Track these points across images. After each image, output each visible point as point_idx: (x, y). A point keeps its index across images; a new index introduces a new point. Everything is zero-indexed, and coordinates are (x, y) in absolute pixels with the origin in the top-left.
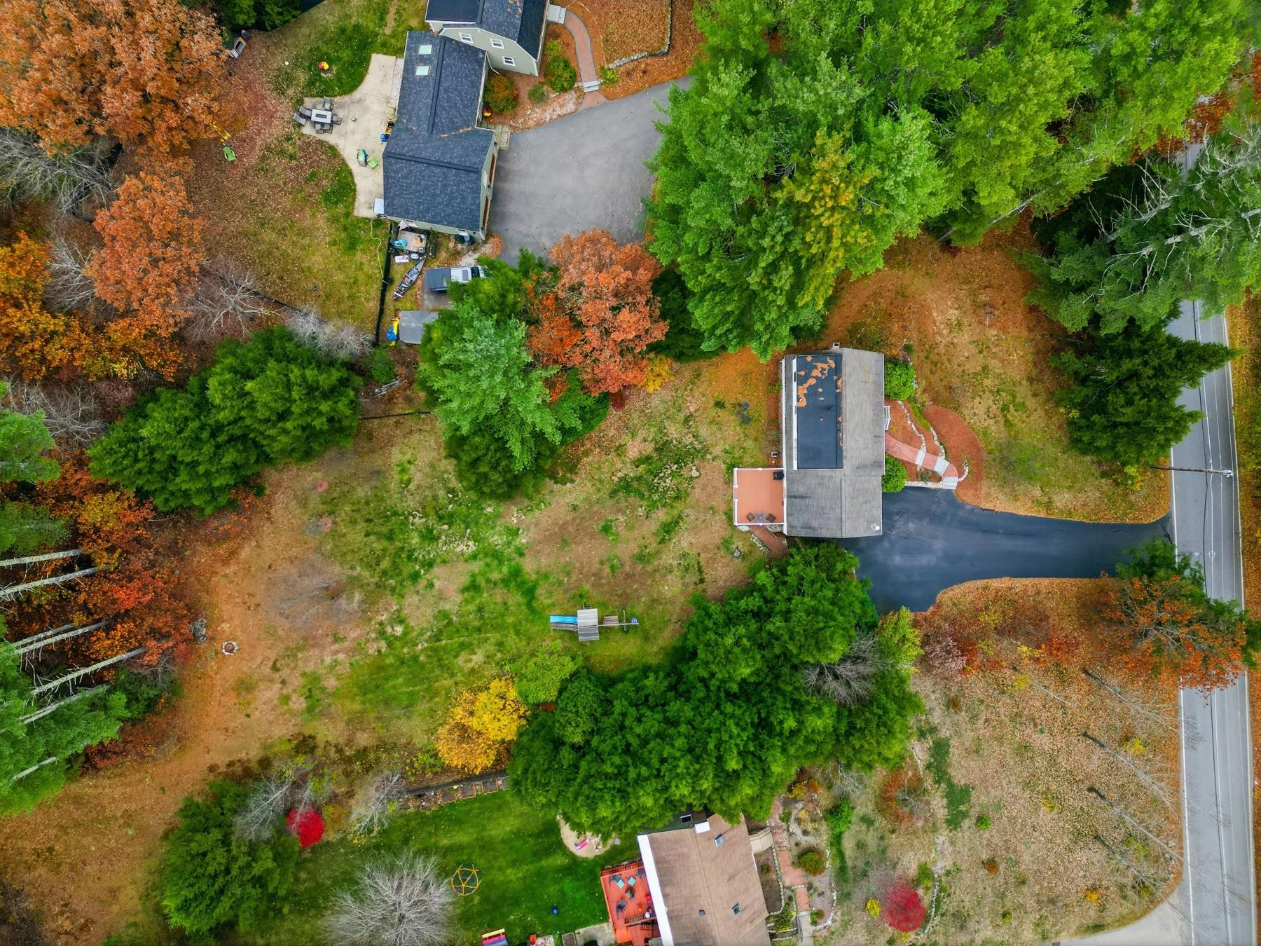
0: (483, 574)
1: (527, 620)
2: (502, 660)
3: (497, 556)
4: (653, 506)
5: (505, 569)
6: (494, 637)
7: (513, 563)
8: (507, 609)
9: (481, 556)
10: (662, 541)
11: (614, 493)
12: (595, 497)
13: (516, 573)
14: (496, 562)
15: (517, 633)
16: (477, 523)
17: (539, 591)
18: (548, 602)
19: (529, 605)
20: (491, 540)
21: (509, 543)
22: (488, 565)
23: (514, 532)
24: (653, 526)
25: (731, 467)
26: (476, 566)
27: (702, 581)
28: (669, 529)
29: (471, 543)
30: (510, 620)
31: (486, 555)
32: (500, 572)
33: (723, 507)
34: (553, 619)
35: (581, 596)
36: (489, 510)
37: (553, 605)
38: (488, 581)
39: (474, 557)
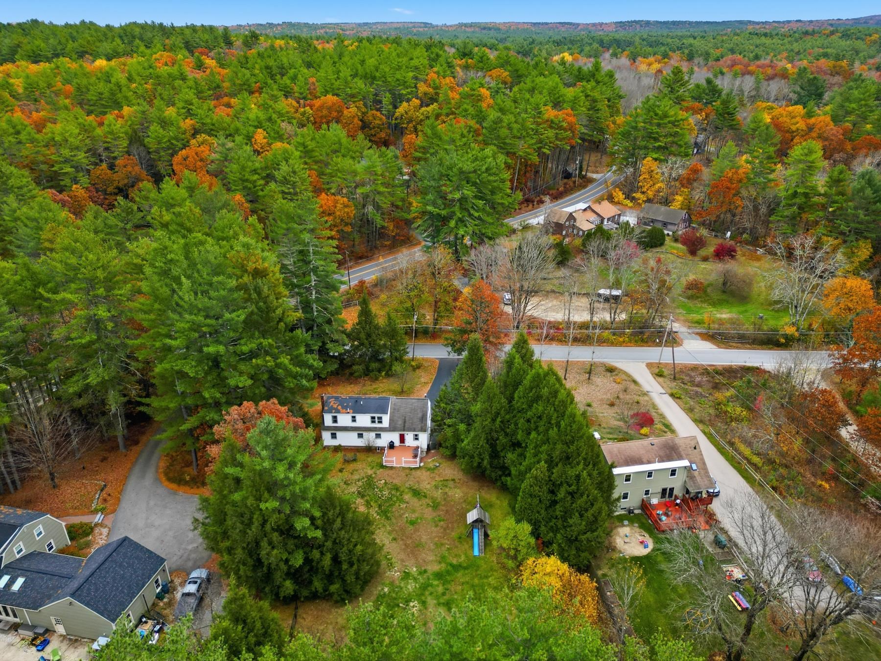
0: (437, 598)
1: (476, 571)
2: (509, 587)
3: (424, 587)
4: (402, 501)
5: (436, 583)
6: (490, 593)
7: (431, 577)
8: (468, 583)
9: (423, 598)
10: (425, 497)
11: (388, 518)
12: (389, 528)
13: (439, 576)
14: (430, 588)
15: (487, 577)
16: (395, 599)
17: (455, 562)
18: (463, 558)
19: (465, 568)
20: (411, 590)
21: (415, 579)
22: (431, 594)
23: (406, 576)
24: (415, 502)
25: (382, 466)
26: (431, 601)
27: (453, 480)
28: (416, 493)
29: (412, 604)
30: (476, 581)
31: (422, 594)
32: (438, 586)
33: (407, 471)
34: (476, 553)
35: (460, 538)
36: (386, 590)
37: (465, 554)
38: (444, 594)
39: (424, 603)
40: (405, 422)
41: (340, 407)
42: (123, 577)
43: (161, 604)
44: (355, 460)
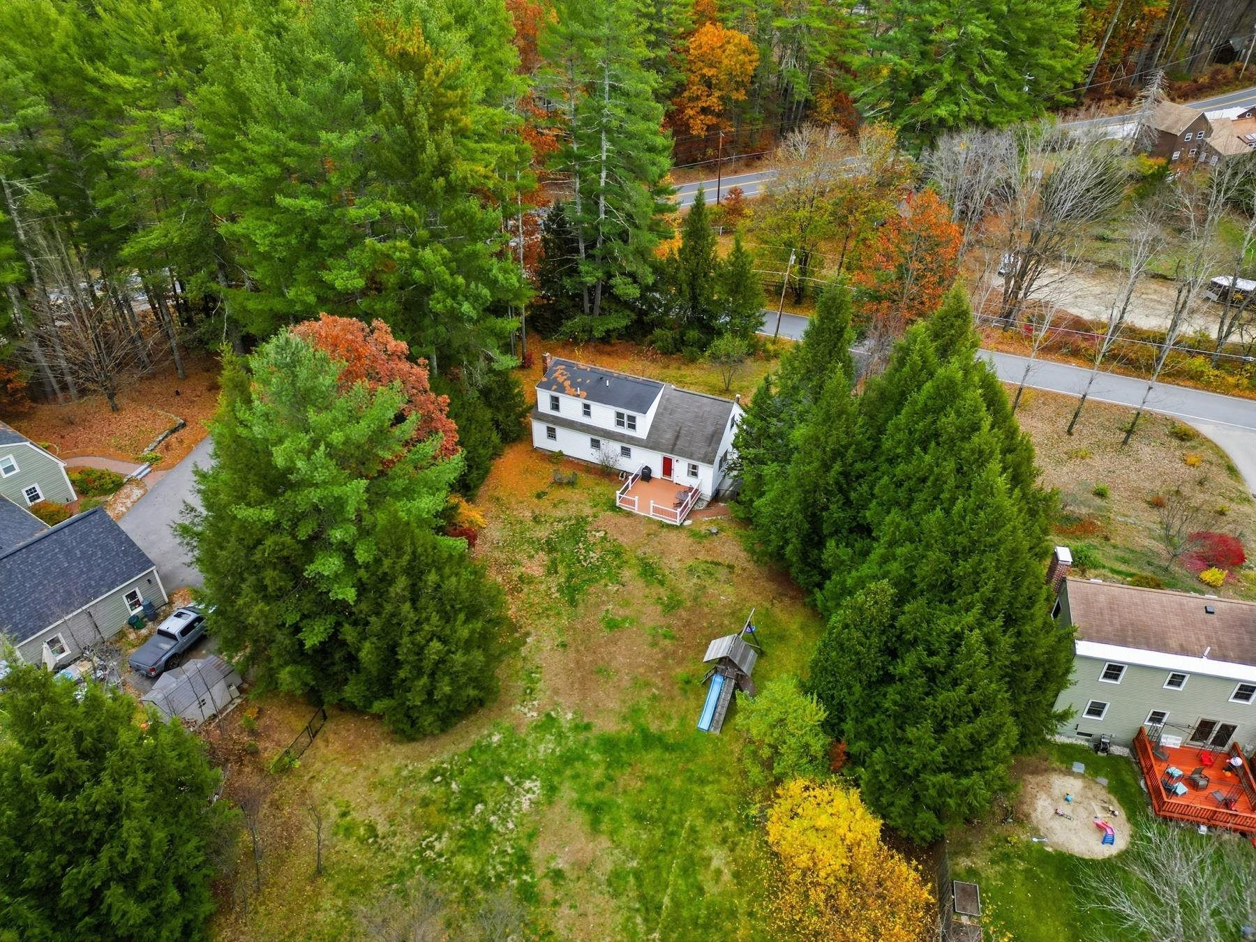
0: (584, 789)
1: (688, 761)
2: (738, 820)
3: (568, 759)
4: (615, 578)
5: (595, 757)
6: (693, 817)
7: (593, 743)
8: (658, 780)
9: (556, 780)
10: (662, 583)
11: (573, 602)
12: (564, 621)
13: (609, 745)
14: (578, 765)
15: (702, 782)
16: (503, 763)
17: (653, 728)
18: (674, 725)
19: (668, 748)
20: (541, 756)
21: (560, 735)
22: (576, 776)
23: (548, 723)
25: (614, 508)
26: (568, 792)
27: (731, 567)
28: (648, 571)
29: (527, 784)
30: (677, 783)
31: (558, 772)
32: (596, 765)
33: (654, 527)
34: (704, 723)
35: (688, 682)
36: (496, 738)
37: (683, 719)
38: (599, 786)
39: (552, 789)
40: (677, 437)
41: (567, 383)
42: (64, 573)
43: (132, 636)
44: (571, 484)
